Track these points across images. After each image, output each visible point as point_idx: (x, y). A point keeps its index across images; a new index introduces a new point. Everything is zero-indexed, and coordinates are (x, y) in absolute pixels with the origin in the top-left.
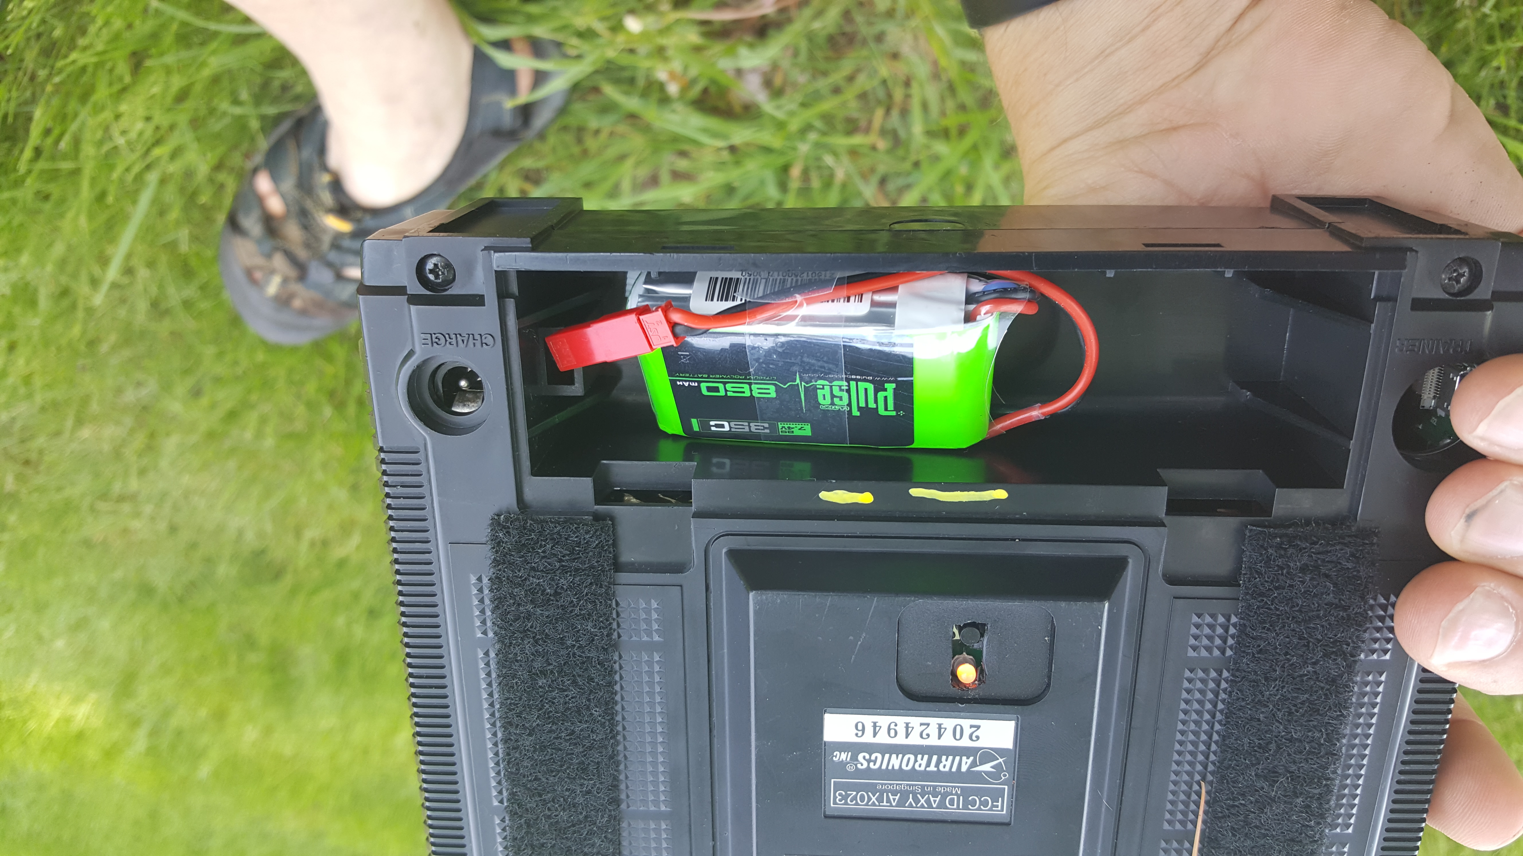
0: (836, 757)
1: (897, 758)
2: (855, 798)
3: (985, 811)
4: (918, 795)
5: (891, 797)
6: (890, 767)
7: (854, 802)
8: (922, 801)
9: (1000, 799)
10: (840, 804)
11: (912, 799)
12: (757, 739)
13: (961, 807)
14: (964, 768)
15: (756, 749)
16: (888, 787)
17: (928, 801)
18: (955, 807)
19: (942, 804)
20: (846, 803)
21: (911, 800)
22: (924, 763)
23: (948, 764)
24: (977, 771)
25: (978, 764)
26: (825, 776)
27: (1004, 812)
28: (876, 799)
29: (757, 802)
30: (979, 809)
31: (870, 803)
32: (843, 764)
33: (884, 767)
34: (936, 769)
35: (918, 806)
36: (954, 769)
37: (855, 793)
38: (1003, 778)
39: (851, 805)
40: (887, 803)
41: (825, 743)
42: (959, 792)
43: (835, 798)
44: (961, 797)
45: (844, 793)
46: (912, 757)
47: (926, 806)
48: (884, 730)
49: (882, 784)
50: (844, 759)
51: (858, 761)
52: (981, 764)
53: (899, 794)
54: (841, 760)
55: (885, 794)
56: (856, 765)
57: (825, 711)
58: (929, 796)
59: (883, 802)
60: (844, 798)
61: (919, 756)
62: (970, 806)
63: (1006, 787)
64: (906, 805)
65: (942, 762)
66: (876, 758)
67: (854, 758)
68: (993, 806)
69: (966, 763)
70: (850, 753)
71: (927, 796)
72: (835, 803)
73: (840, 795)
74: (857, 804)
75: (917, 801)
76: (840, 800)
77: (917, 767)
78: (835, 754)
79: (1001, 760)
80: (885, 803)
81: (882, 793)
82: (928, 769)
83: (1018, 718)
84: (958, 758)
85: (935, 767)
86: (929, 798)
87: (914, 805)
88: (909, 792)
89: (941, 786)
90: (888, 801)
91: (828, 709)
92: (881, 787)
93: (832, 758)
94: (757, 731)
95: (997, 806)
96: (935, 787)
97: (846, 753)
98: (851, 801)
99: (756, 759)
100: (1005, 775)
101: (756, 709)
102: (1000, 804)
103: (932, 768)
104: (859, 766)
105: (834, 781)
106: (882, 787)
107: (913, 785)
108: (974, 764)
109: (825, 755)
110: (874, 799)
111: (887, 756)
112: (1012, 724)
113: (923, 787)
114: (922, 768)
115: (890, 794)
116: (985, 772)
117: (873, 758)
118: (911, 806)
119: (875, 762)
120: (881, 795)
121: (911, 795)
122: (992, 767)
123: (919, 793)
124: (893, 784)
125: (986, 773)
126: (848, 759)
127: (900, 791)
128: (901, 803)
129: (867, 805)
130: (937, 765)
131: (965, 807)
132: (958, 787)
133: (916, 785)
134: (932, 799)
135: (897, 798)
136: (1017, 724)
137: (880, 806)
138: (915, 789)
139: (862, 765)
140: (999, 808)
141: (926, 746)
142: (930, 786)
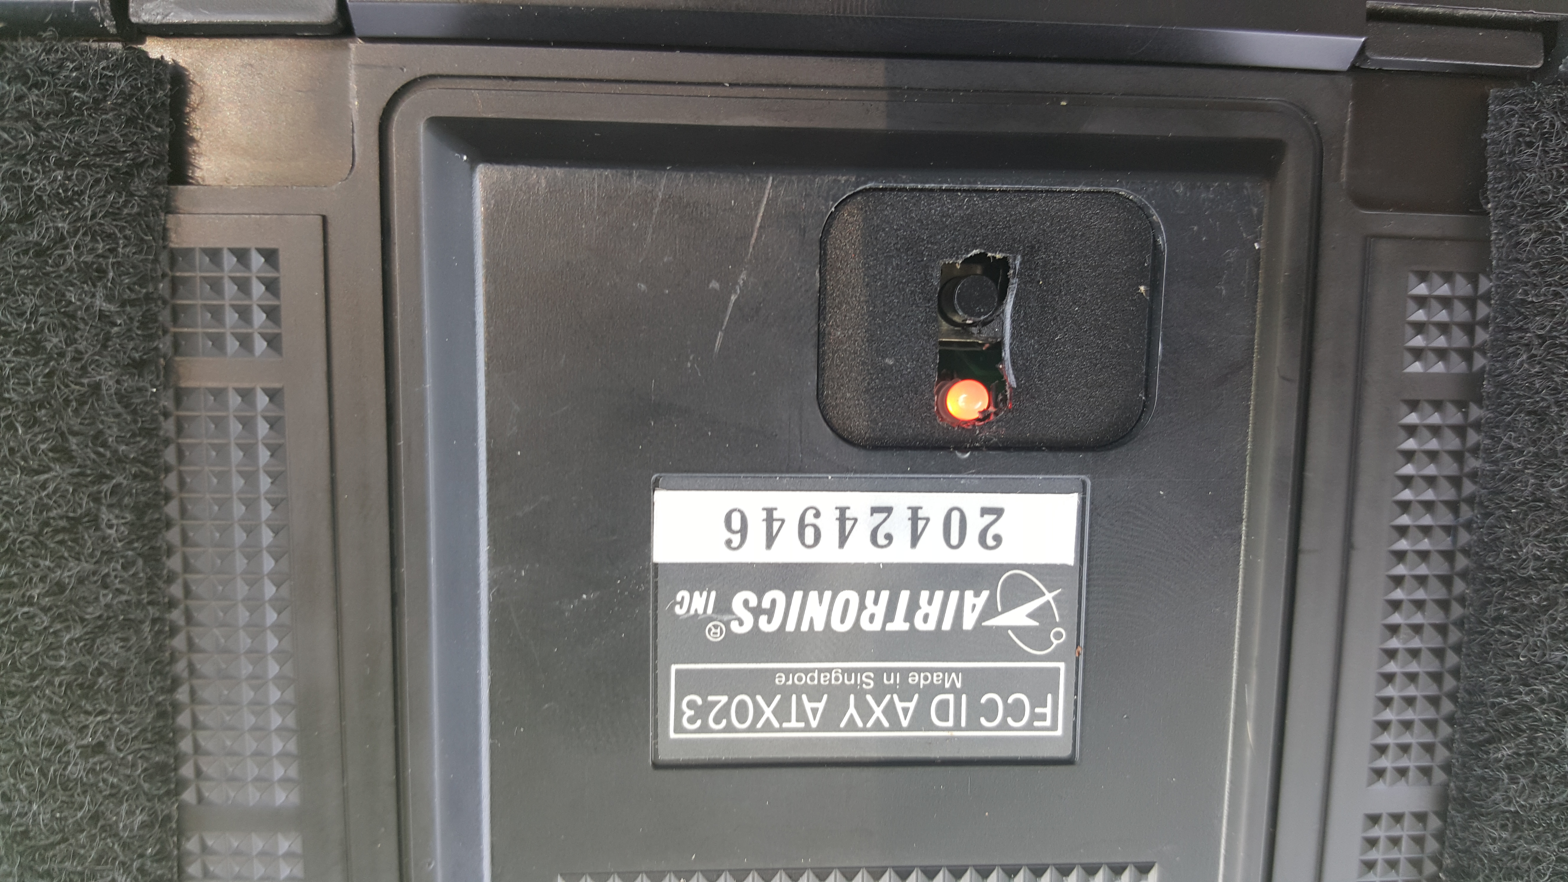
0: (681, 603)
1: (821, 602)
2: (724, 712)
3: (1017, 730)
4: (869, 698)
5: (808, 706)
6: (805, 627)
7: (724, 722)
8: (878, 712)
9: (1049, 696)
10: (691, 732)
11: (856, 707)
12: (494, 561)
13: (963, 724)
14: (969, 623)
15: (490, 588)
16: (800, 679)
17: (890, 711)
18: (950, 723)
19: (921, 720)
20: (704, 728)
21: (852, 710)
22: (880, 611)
23: (934, 611)
24: (998, 628)
25: (1000, 609)
26: (656, 658)
27: (1059, 732)
28: (774, 712)
29: (493, 734)
30: (1004, 726)
31: (759, 725)
32: (698, 622)
33: (790, 627)
34: (906, 627)
35: (869, 725)
36: (947, 626)
37: (724, 699)
38: (1056, 642)
39: (717, 732)
40: (798, 721)
41: (656, 565)
42: (959, 685)
43: (679, 713)
44: (964, 697)
45: (699, 701)
46: (853, 596)
47: (886, 724)
48: (790, 530)
49: (787, 672)
50: (700, 611)
51: (732, 613)
52: (1007, 608)
53: (825, 697)
54: (692, 612)
55: (794, 697)
56: (727, 624)
57: (656, 485)
58: (892, 698)
59: (790, 721)
60: (701, 712)
61: (870, 595)
62: (983, 720)
63: (1062, 666)
64: (842, 725)
65: (920, 608)
66: (774, 602)
67: (723, 607)
68: (1035, 717)
69: (974, 606)
70: (713, 594)
71: (888, 697)
72: (679, 729)
73: (691, 705)
74: (730, 728)
75: (865, 712)
76: (691, 720)
77: (865, 625)
78: (679, 598)
79: (1049, 596)
80: (794, 724)
81: (787, 692)
82: (890, 627)
83: (1084, 483)
84: (954, 595)
85: (905, 620)
86: (891, 702)
87: (860, 724)
88: (846, 691)
89: (919, 671)
90: (802, 716)
91: (665, 477)
92: (783, 679)
93: (672, 607)
94: (493, 540)
95: (1043, 717)
96: (905, 672)
97: (705, 594)
98: (717, 721)
99: (491, 616)
100: (1058, 636)
101: (490, 481)
102: (1048, 710)
103: (899, 624)
104: (735, 627)
105: (678, 672)
106: (787, 679)
107: (856, 671)
108: (989, 611)
109: (656, 601)
110: (768, 712)
111: (798, 595)
112: (1072, 501)
113: (878, 672)
114: (877, 626)
115: (804, 697)
116: (1015, 629)
117: (766, 604)
118: (851, 725)
119: (770, 613)
120: (786, 701)
121: (852, 697)
122: (1031, 616)
123: (870, 692)
124: (813, 670)
125: (1019, 631)
126: (710, 611)
127: (829, 689)
128: (829, 721)
129: (752, 729)
130: (909, 617)
131: (973, 724)
132: (957, 671)
133: (863, 671)
134: (899, 705)
135: (821, 706)
136: (1083, 501)
137: (781, 730)
138: (862, 682)
139: (741, 623)
140: (1048, 723)
141: (885, 565)
142: (895, 670)
